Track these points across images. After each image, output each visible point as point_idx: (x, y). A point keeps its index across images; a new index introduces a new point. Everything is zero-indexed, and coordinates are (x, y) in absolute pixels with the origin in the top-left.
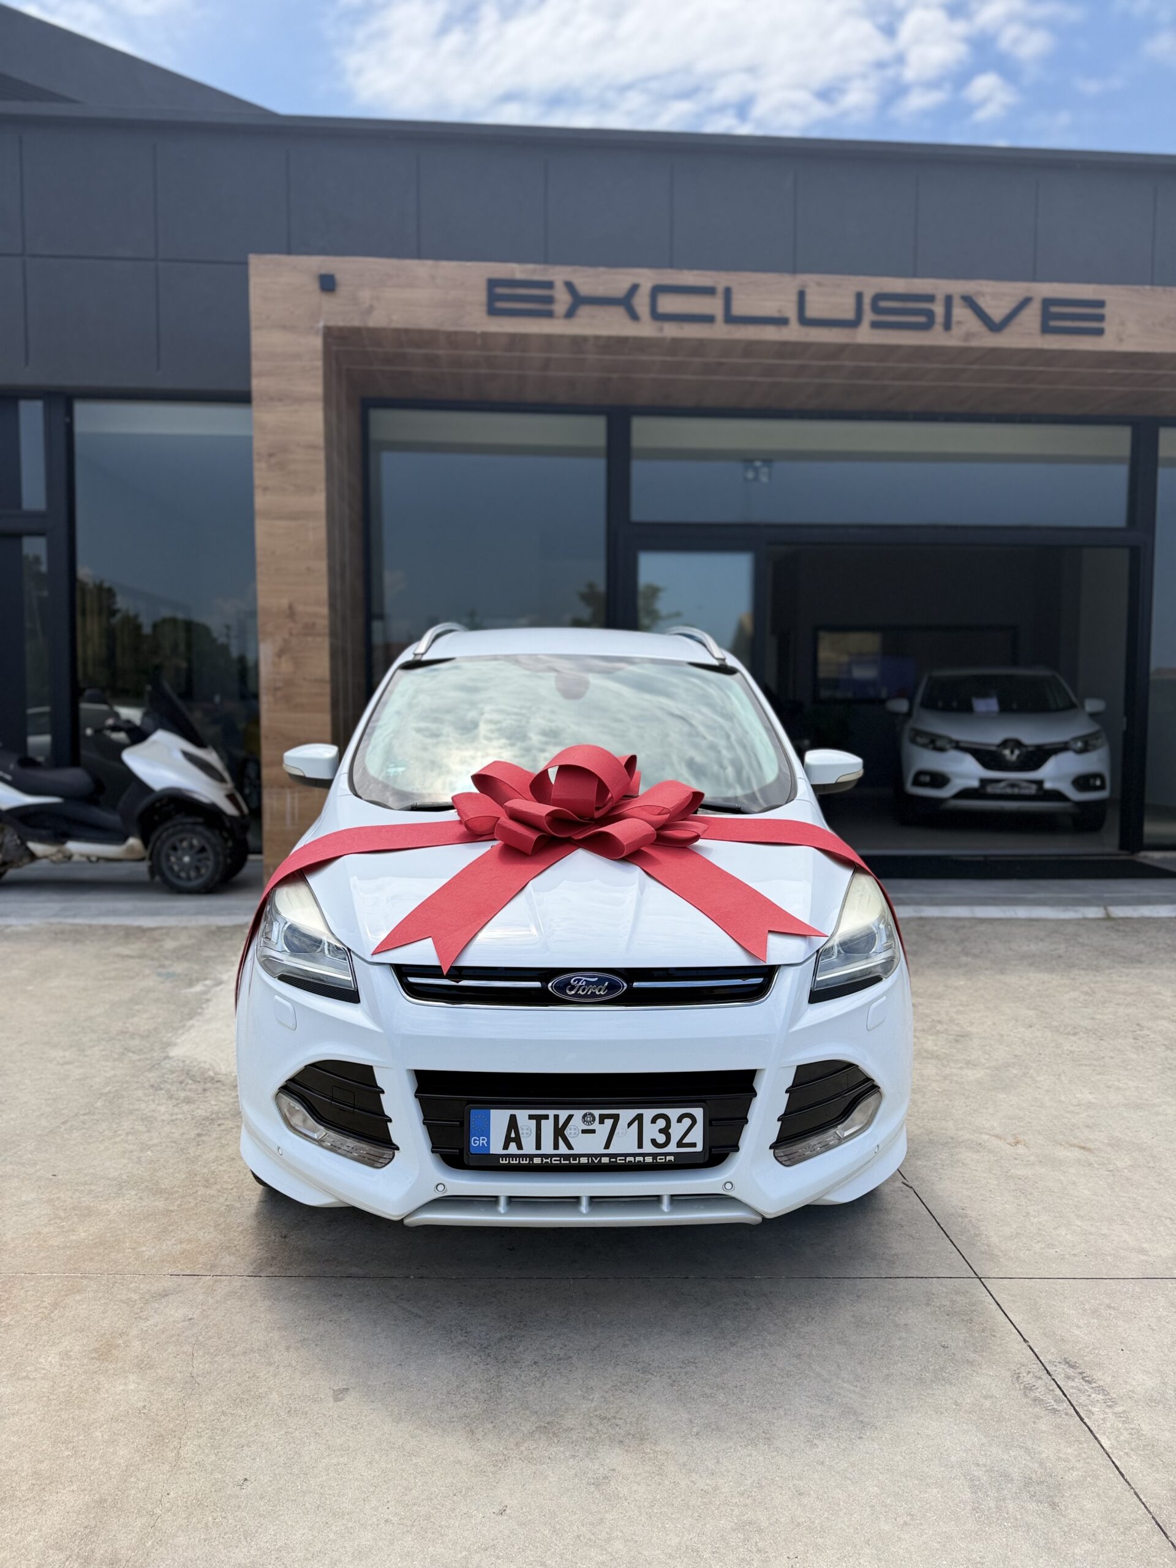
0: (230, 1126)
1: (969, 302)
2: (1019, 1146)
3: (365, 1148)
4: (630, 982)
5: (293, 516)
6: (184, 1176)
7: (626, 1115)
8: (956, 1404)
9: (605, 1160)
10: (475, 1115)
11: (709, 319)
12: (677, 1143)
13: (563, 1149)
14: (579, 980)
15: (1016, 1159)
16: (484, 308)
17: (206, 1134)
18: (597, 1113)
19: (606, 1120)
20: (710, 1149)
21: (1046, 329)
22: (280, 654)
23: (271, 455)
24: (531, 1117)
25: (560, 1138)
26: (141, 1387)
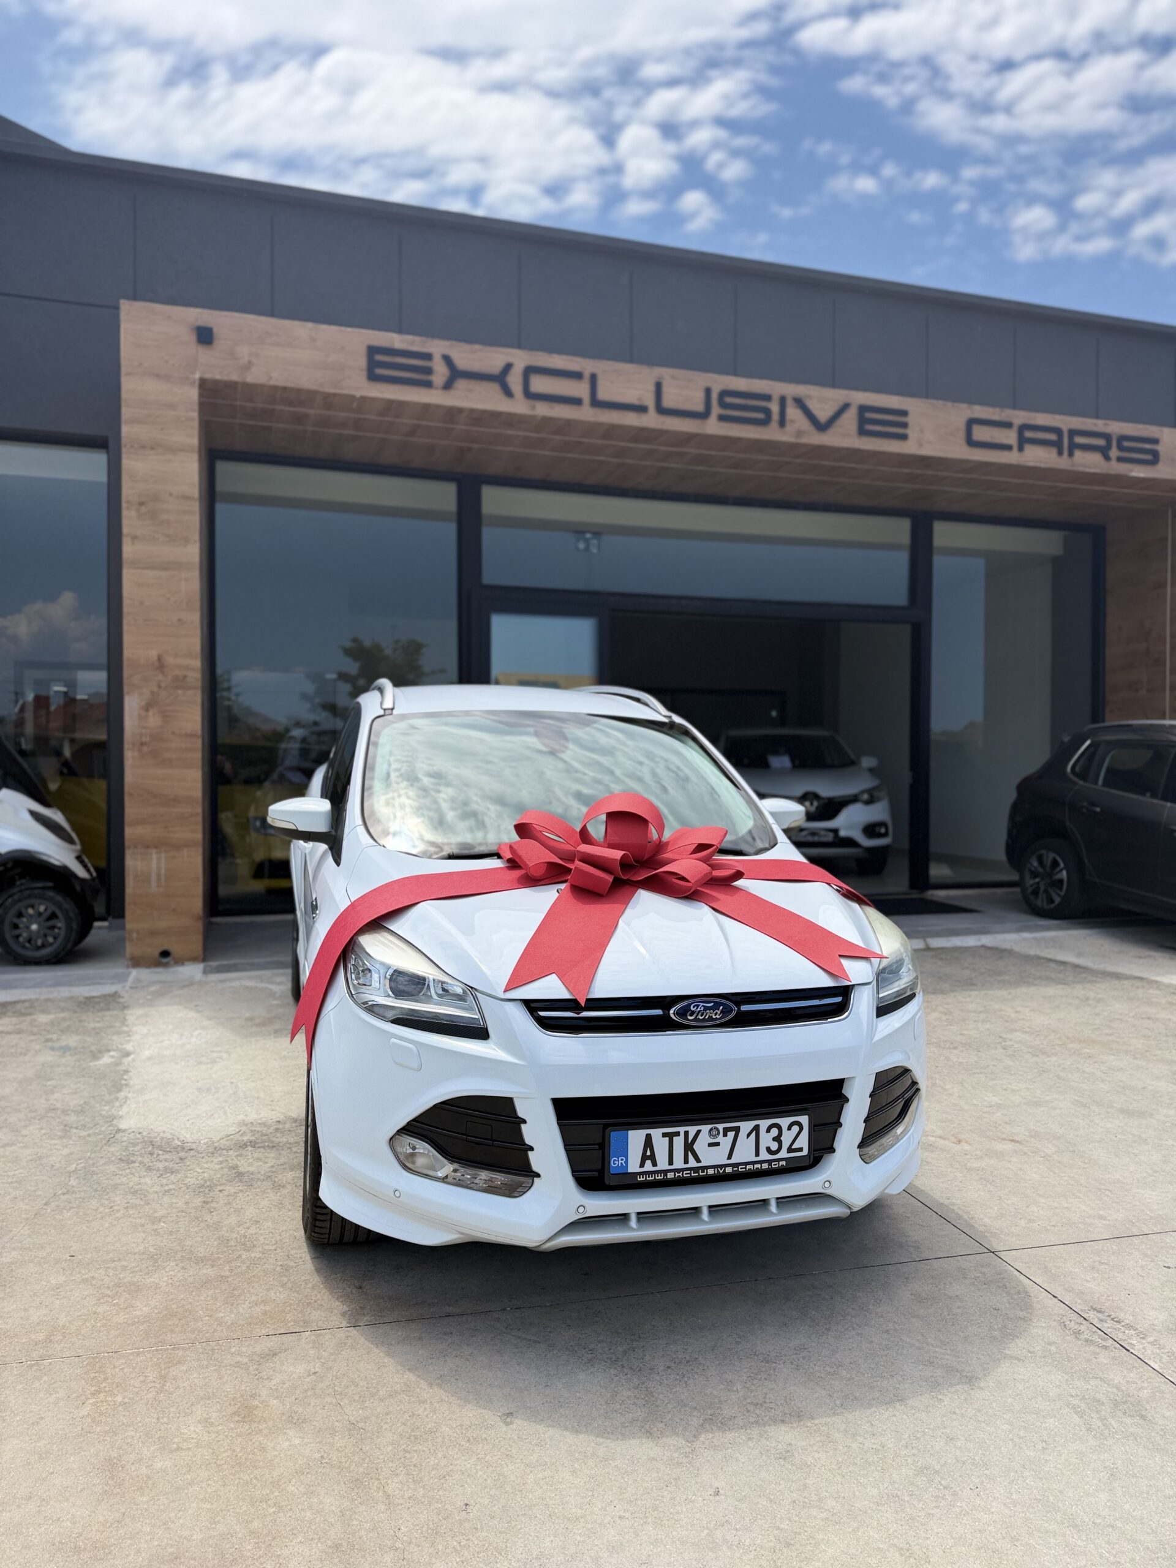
0: (232, 1191)
1: (799, 402)
2: (963, 1144)
3: (500, 1178)
4: (738, 1004)
5: (164, 566)
6: (216, 1243)
7: (746, 1126)
8: (1029, 1352)
9: (729, 1170)
10: (614, 1136)
11: (576, 402)
12: (788, 1149)
13: (692, 1163)
14: (698, 1006)
15: (966, 1154)
16: (365, 373)
17: (212, 1201)
18: (721, 1127)
19: (729, 1133)
20: (815, 1151)
21: (862, 432)
22: (147, 708)
23: (141, 504)
24: (664, 1135)
25: (689, 1153)
26: (306, 1440)
